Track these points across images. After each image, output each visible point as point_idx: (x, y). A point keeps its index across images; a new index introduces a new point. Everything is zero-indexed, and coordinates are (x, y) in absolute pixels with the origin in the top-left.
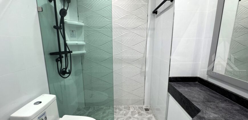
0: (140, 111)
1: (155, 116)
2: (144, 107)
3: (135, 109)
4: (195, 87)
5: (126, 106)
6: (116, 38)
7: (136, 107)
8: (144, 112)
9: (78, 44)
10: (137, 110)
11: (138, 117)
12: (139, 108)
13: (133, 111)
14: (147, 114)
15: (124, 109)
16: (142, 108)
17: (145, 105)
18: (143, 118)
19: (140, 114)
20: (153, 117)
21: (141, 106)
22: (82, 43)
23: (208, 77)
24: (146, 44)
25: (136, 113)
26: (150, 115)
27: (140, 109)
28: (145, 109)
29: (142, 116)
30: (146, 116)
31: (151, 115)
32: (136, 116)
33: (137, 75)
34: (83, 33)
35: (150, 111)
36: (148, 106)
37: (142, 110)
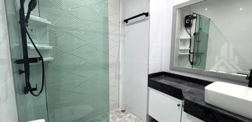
0: (119, 114)
1: (133, 114)
2: (120, 110)
3: (113, 114)
4: (162, 79)
5: (103, 115)
6: (91, 42)
7: (113, 112)
8: (122, 114)
9: (44, 48)
10: (115, 115)
11: (120, 120)
12: (116, 112)
13: (112, 117)
14: (126, 115)
15: (103, 119)
16: (118, 111)
17: (120, 108)
18: (125, 118)
19: (120, 117)
20: (132, 115)
21: (117, 110)
22: (47, 46)
23: (170, 70)
24: (119, 49)
25: (116, 117)
26: (128, 114)
27: (118, 113)
28: (121, 111)
29: (123, 118)
30: (126, 116)
31: (130, 114)
32: (118, 119)
33: (112, 79)
34: (48, 33)
35: (126, 111)
36: (122, 108)
37: (119, 113)
